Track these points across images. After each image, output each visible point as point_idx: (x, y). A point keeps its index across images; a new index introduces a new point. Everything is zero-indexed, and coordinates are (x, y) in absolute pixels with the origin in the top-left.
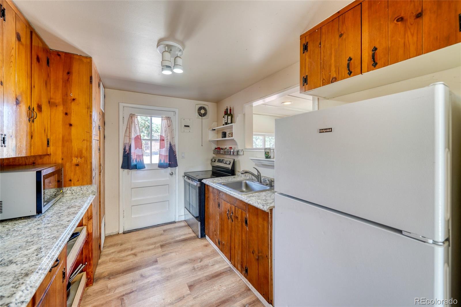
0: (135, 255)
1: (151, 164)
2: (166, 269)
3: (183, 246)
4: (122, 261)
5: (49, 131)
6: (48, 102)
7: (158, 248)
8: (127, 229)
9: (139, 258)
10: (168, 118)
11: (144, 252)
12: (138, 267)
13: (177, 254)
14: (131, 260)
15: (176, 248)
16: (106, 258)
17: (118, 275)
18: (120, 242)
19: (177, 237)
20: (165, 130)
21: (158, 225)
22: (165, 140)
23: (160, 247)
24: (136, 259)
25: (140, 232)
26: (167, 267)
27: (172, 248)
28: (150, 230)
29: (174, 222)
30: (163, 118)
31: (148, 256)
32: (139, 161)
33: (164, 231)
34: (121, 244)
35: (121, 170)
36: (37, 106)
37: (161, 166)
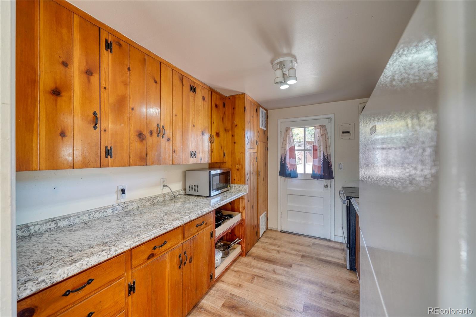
0: (279, 252)
1: (305, 174)
2: (294, 277)
3: (324, 267)
4: (268, 251)
5: (225, 147)
6: (224, 130)
7: (299, 256)
8: (284, 229)
9: (280, 256)
10: (322, 127)
11: (286, 253)
12: (275, 262)
13: (313, 271)
14: (274, 254)
15: (314, 265)
16: (261, 244)
17: (260, 260)
18: (274, 237)
19: (323, 255)
20: (318, 139)
21: (311, 236)
22: (318, 149)
23: (301, 256)
24: (277, 256)
25: (293, 236)
26: (296, 277)
27: (311, 263)
28: (302, 237)
29: (329, 240)
30: (316, 128)
31: (287, 258)
32: (293, 170)
33: (314, 244)
34: (274, 239)
35: (279, 177)
36: (215, 133)
37: (314, 176)
